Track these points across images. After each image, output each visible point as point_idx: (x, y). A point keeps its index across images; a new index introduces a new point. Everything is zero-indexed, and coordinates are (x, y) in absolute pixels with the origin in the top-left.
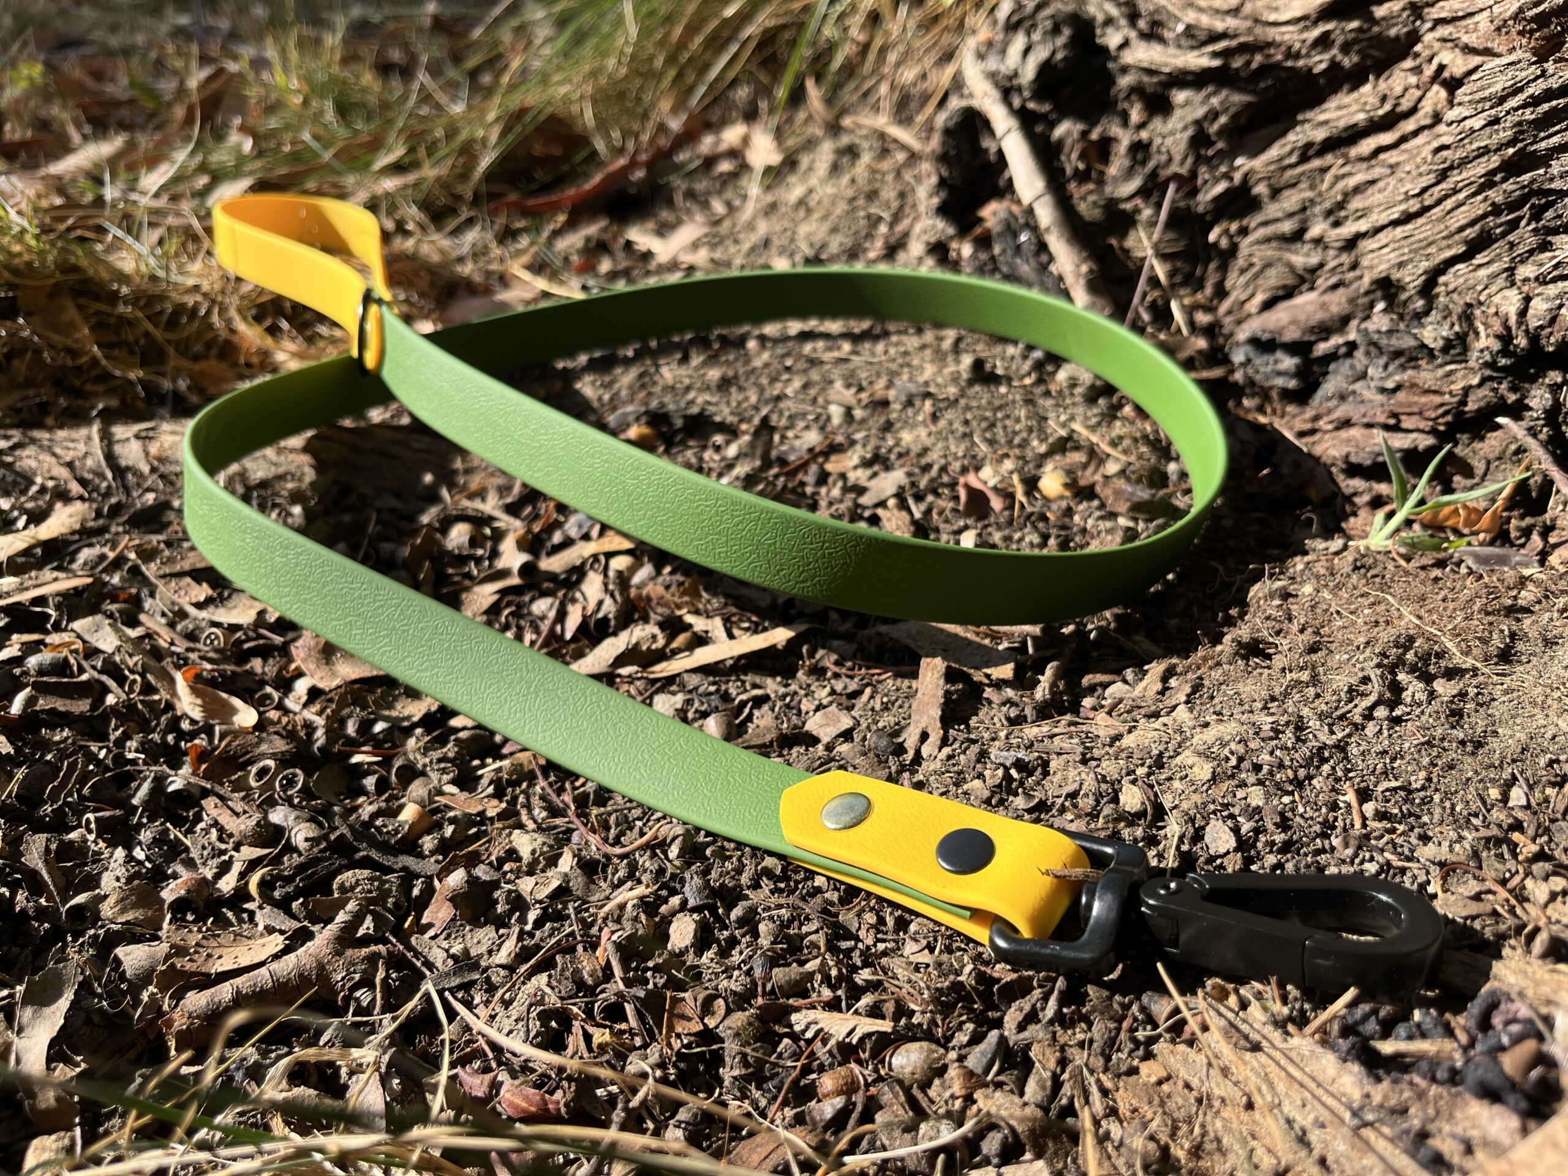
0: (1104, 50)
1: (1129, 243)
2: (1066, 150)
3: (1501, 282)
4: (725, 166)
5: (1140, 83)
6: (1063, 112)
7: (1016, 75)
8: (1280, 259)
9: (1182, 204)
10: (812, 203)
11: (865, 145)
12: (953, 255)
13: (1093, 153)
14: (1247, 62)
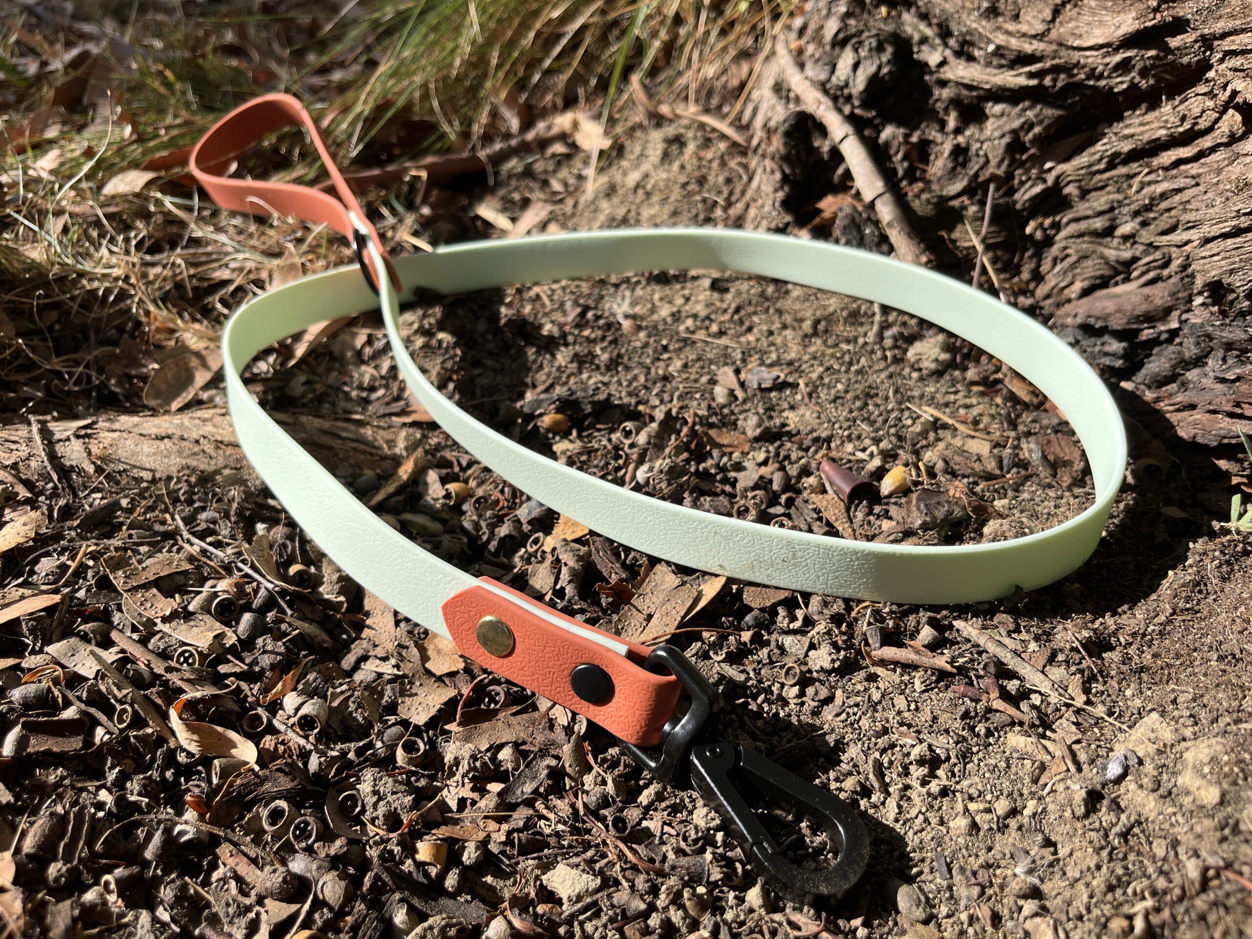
0: (923, 66)
2: (892, 152)
5: (958, 95)
6: (887, 118)
7: (847, 85)
9: (1001, 201)
10: (649, 187)
13: (915, 154)
14: (1055, 80)
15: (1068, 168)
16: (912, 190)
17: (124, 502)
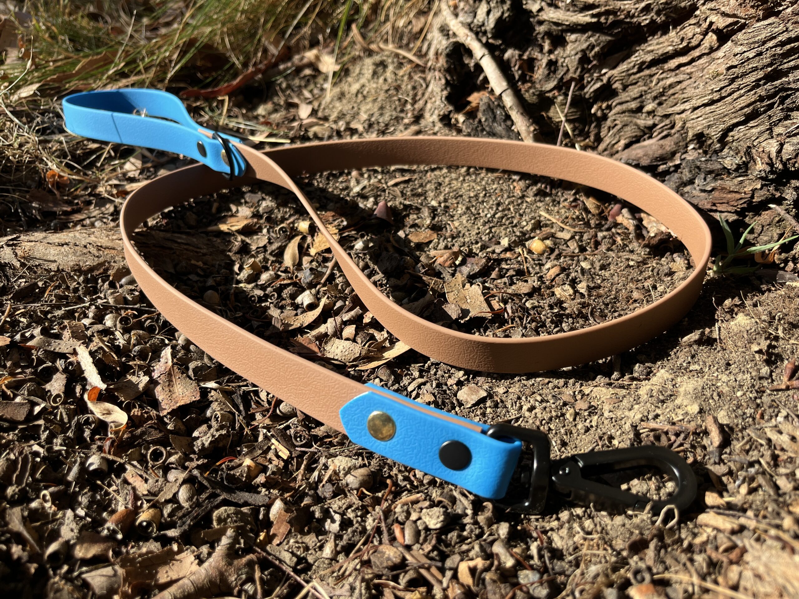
0: (529, 13)
1: (551, 114)
2: (512, 65)
3: (766, 135)
4: (307, 72)
5: (550, 29)
6: (508, 45)
7: (483, 25)
8: (631, 122)
9: (577, 93)
10: (365, 93)
11: (390, 60)
12: (453, 121)
13: (525, 66)
14: (607, 19)
15: (615, 72)
16: (523, 87)
17: (40, 284)
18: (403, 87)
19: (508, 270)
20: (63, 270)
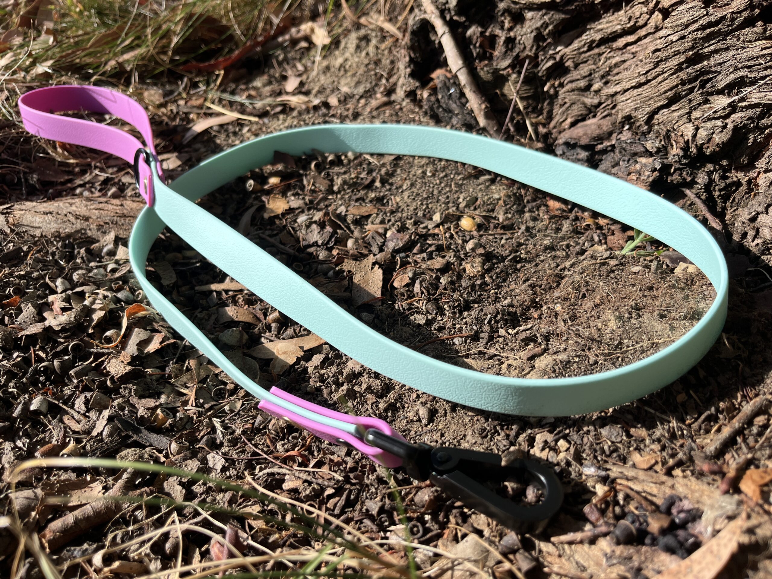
1: (506, 90)
3: (684, 119)
4: (303, 44)
5: (509, 7)
6: (471, 22)
8: (579, 100)
9: (530, 71)
10: (347, 67)
11: (373, 34)
12: (419, 97)
15: (568, 50)
16: (480, 65)
17: (25, 248)
18: (383, 61)
19: (430, 245)
20: (45, 236)
